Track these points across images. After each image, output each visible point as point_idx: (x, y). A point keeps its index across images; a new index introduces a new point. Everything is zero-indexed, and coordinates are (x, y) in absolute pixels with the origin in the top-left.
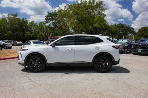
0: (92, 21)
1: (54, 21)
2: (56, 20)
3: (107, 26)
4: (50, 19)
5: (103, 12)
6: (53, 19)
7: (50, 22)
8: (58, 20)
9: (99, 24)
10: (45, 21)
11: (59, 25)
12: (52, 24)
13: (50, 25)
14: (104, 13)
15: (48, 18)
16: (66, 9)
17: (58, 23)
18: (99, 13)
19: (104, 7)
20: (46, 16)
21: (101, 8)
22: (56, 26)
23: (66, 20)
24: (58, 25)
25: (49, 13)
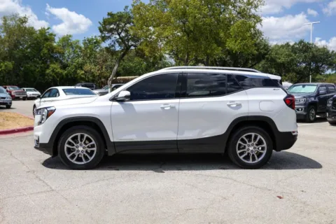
1: (123, 34)
2: (127, 31)
4: (111, 31)
5: (253, 11)
6: (120, 31)
7: (113, 38)
8: (131, 32)
10: (100, 34)
11: (135, 46)
12: (118, 42)
13: (113, 46)
14: (256, 14)
15: (108, 27)
16: (153, 3)
17: (133, 40)
18: (242, 14)
20: (102, 21)
22: (127, 48)
23: (154, 33)
24: (132, 45)
25: (109, 14)
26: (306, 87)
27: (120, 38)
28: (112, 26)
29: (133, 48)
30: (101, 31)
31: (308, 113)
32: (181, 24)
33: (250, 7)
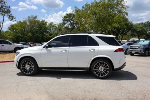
0: (111, 21)
1: (72, 22)
2: (73, 20)
3: (131, 25)
4: (67, 20)
5: (124, 10)
6: (70, 20)
7: (68, 23)
8: (75, 21)
9: (118, 23)
10: (63, 22)
11: (76, 26)
12: (70, 25)
13: (68, 26)
14: (126, 11)
15: (66, 19)
16: (83, 9)
17: (75, 24)
18: (120, 12)
19: (125, 4)
20: (63, 17)
21: (123, 5)
22: (74, 27)
23: (84, 21)
24: (75, 26)
25: (66, 14)
26: (145, 42)
27: (71, 23)
28: (67, 19)
29: (76, 27)
30: (63, 21)
31: (145, 52)
32: (94, 17)
33: (122, 9)
